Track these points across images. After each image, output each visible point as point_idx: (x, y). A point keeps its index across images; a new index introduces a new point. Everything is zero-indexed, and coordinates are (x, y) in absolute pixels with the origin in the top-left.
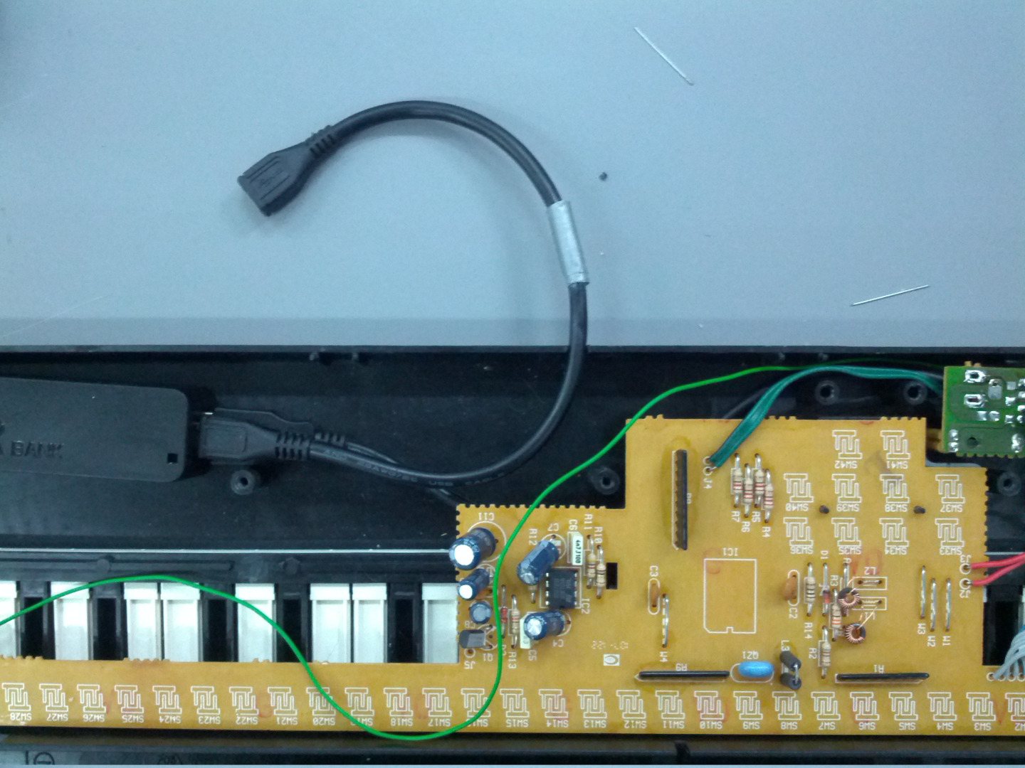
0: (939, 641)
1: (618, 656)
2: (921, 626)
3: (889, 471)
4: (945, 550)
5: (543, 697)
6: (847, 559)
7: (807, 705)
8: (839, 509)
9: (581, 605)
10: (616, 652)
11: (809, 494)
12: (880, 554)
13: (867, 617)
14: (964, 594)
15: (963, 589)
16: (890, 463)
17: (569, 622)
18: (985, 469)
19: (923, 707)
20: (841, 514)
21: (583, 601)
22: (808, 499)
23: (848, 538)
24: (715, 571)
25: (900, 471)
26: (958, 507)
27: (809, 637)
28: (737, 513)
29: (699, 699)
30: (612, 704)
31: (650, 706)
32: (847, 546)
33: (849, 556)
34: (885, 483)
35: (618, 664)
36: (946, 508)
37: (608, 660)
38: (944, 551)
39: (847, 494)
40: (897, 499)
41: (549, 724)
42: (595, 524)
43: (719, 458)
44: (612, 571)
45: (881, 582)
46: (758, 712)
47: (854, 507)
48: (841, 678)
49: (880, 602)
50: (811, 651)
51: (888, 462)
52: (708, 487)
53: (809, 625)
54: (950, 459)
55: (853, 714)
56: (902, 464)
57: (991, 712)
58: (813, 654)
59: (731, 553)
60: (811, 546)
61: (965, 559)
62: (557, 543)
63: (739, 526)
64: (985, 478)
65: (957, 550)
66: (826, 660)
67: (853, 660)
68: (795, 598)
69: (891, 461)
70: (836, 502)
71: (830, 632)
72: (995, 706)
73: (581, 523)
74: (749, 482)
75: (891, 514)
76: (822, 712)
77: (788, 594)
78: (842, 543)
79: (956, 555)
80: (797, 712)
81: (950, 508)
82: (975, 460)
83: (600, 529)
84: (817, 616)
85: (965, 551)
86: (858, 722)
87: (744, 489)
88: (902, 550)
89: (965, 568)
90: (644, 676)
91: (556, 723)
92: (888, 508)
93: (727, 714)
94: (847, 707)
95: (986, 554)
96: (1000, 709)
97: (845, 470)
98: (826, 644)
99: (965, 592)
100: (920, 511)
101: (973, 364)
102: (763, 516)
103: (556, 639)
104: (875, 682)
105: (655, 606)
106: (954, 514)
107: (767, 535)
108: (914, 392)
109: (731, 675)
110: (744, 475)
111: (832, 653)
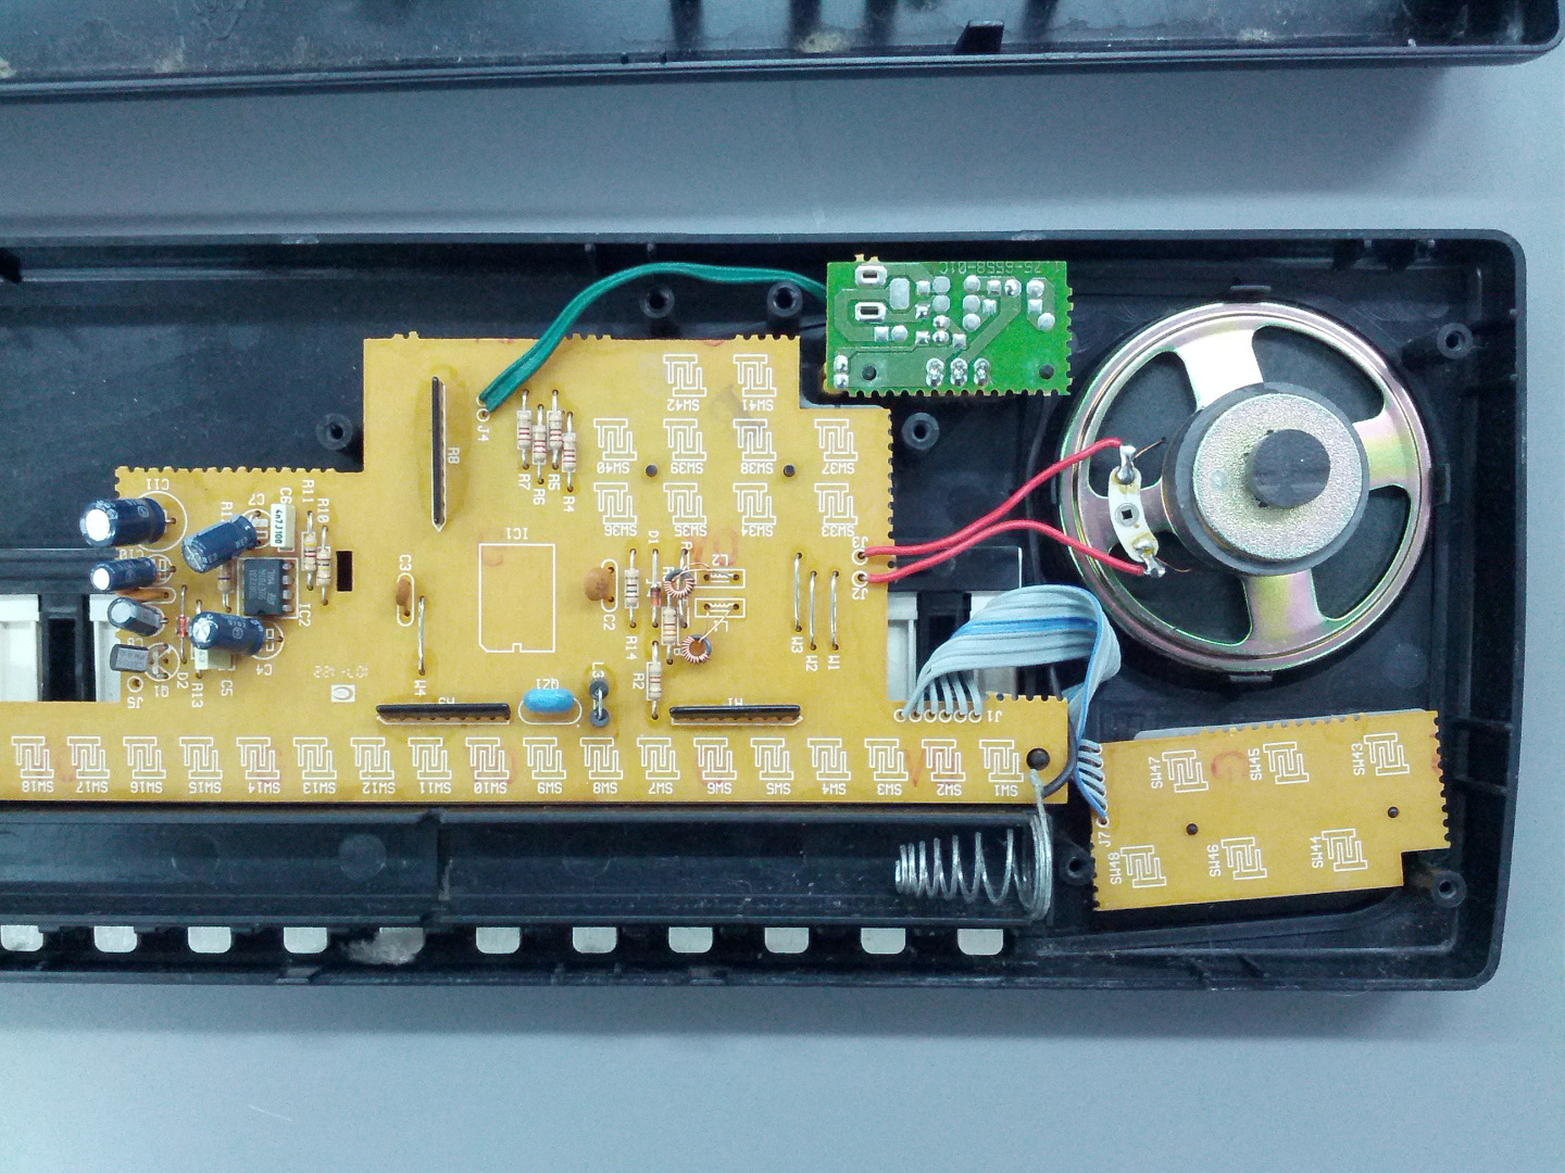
0: (823, 662)
1: (352, 687)
2: (797, 643)
3: (746, 414)
4: (828, 529)
5: (243, 749)
6: (687, 543)
7: (631, 757)
8: (674, 470)
9: (298, 614)
10: (350, 682)
11: (630, 449)
12: (735, 537)
13: (716, 622)
14: (858, 594)
15: (857, 587)
16: (748, 403)
17: (281, 640)
18: (889, 411)
19: (801, 761)
20: (678, 477)
21: (303, 610)
22: (630, 456)
23: (686, 512)
24: (494, 562)
25: (763, 414)
26: (847, 466)
27: (633, 657)
28: (526, 477)
29: (473, 749)
30: (343, 758)
31: (401, 761)
32: (686, 525)
33: (689, 539)
34: (740, 431)
35: (352, 700)
36: (830, 467)
37: (338, 693)
38: (828, 531)
39: (685, 450)
40: (759, 457)
41: (251, 789)
42: (318, 494)
43: (501, 395)
44: (344, 562)
45: (736, 577)
46: (559, 768)
47: (696, 466)
48: (678, 713)
49: (736, 606)
50: (636, 677)
51: (745, 401)
52: (484, 438)
53: (633, 639)
54: (842, 399)
55: (699, 772)
56: (766, 404)
57: (901, 769)
58: (639, 682)
59: (518, 536)
60: (634, 525)
61: (859, 542)
62: (255, 522)
63: (531, 494)
64: (889, 424)
65: (847, 529)
66: (655, 688)
67: (693, 690)
68: (612, 600)
69: (749, 399)
70: (668, 461)
71: (662, 649)
72: (907, 758)
73: (297, 493)
74: (539, 429)
75: (749, 477)
76: (654, 768)
77: (601, 592)
78: (679, 520)
79: (847, 537)
80: (616, 768)
81: (836, 468)
82: (876, 399)
83: (325, 502)
84: (643, 627)
85: (859, 531)
86: (706, 783)
87: (532, 440)
88: (767, 529)
89: (860, 556)
90: (387, 711)
91: (263, 786)
92: (745, 468)
93: (514, 771)
94: (688, 760)
95: (891, 535)
96: (915, 763)
97: (681, 413)
98: (655, 666)
99: (860, 591)
100: (789, 471)
101: (867, 258)
102: (563, 481)
103: (262, 663)
104: (729, 723)
105: (408, 614)
106: (842, 477)
107: (570, 509)
108: (784, 299)
109: (519, 712)
110: (533, 422)
111: (663, 677)
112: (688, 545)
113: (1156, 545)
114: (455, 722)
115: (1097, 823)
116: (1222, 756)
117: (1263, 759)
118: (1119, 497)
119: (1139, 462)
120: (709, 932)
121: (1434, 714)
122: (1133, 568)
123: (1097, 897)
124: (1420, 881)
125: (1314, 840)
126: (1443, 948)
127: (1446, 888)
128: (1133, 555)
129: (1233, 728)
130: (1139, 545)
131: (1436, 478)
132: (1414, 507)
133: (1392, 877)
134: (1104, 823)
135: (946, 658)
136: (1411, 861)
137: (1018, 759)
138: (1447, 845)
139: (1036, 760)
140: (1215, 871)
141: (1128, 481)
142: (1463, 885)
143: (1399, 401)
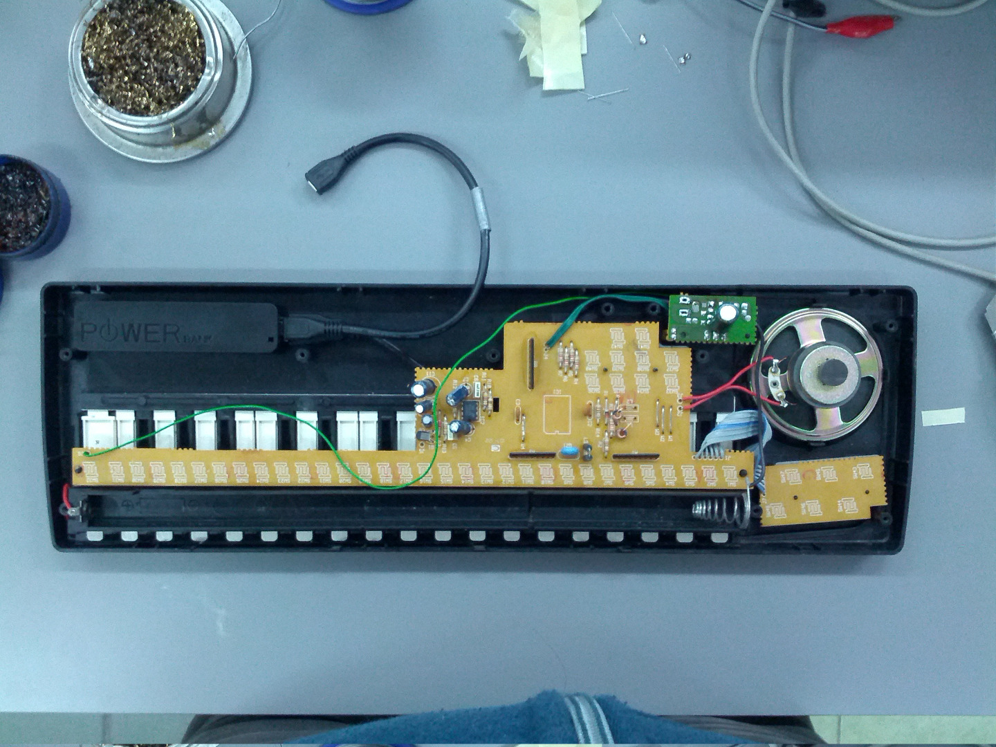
0: (666, 438)
1: (499, 446)
2: (657, 431)
3: (639, 350)
4: (669, 391)
5: (460, 468)
7: (597, 471)
8: (613, 370)
9: (480, 420)
10: (498, 444)
11: (598, 362)
12: (635, 393)
13: (629, 424)
15: (679, 411)
17: (474, 429)
18: (691, 349)
19: (658, 474)
20: (615, 372)
21: (481, 418)
22: (597, 364)
23: (618, 385)
24: (549, 402)
25: (645, 350)
26: (676, 369)
27: (598, 436)
28: (561, 372)
29: (541, 469)
30: (496, 471)
31: (516, 472)
32: (618, 389)
33: (619, 394)
34: (637, 356)
35: (499, 451)
36: (670, 369)
37: (494, 448)
39: (618, 361)
40: (644, 365)
41: (463, 482)
42: (487, 378)
43: (551, 343)
44: (496, 402)
45: (635, 408)
46: (572, 475)
47: (622, 368)
48: (615, 456)
49: (635, 418)
50: (599, 443)
51: (639, 345)
52: (546, 358)
53: (598, 430)
54: (673, 344)
55: (621, 477)
56: (647, 346)
57: (695, 477)
58: (601, 445)
59: (557, 393)
60: (599, 389)
61: (680, 396)
62: (468, 388)
63: (562, 379)
64: (691, 354)
65: (675, 391)
66: (607, 448)
67: (621, 448)
68: (591, 416)
69: (641, 344)
70: (611, 367)
71: (609, 433)
72: (697, 472)
73: (480, 377)
74: (566, 355)
75: (640, 372)
76: (606, 476)
77: (588, 413)
78: (615, 387)
79: (675, 394)
80: (592, 475)
81: (672, 369)
82: (685, 344)
83: (490, 380)
84: (602, 426)
85: (680, 392)
86: (624, 481)
87: (564, 359)
88: (647, 391)
89: (680, 401)
90: (512, 455)
91: (467, 481)
92: (639, 369)
93: (556, 477)
94: (618, 473)
95: (691, 393)
96: (699, 474)
97: (616, 350)
98: (607, 440)
99: (680, 413)
100: (656, 370)
101: (684, 294)
102: (574, 373)
103: (467, 437)
104: (633, 460)
105: (518, 420)
106: (674, 372)
107: (576, 383)
108: (654, 309)
109: (557, 455)
110: (564, 352)
111: (610, 444)
112: (618, 396)
113: (785, 396)
114: (535, 459)
115: (762, 495)
116: (808, 471)
117: (821, 473)
118: (771, 378)
119: (780, 365)
120: (622, 534)
121: (882, 457)
122: (776, 403)
123: (762, 521)
124: (877, 517)
125: (839, 502)
126: (884, 541)
127: (885, 519)
128: (777, 399)
129: (810, 461)
130: (779, 395)
131: (884, 374)
132: (876, 384)
133: (866, 515)
134: (764, 495)
135: (711, 438)
136: (874, 510)
137: (736, 473)
138: (886, 504)
139: (743, 474)
140: (804, 512)
141: (774, 372)
142: (891, 519)
143: (872, 345)
